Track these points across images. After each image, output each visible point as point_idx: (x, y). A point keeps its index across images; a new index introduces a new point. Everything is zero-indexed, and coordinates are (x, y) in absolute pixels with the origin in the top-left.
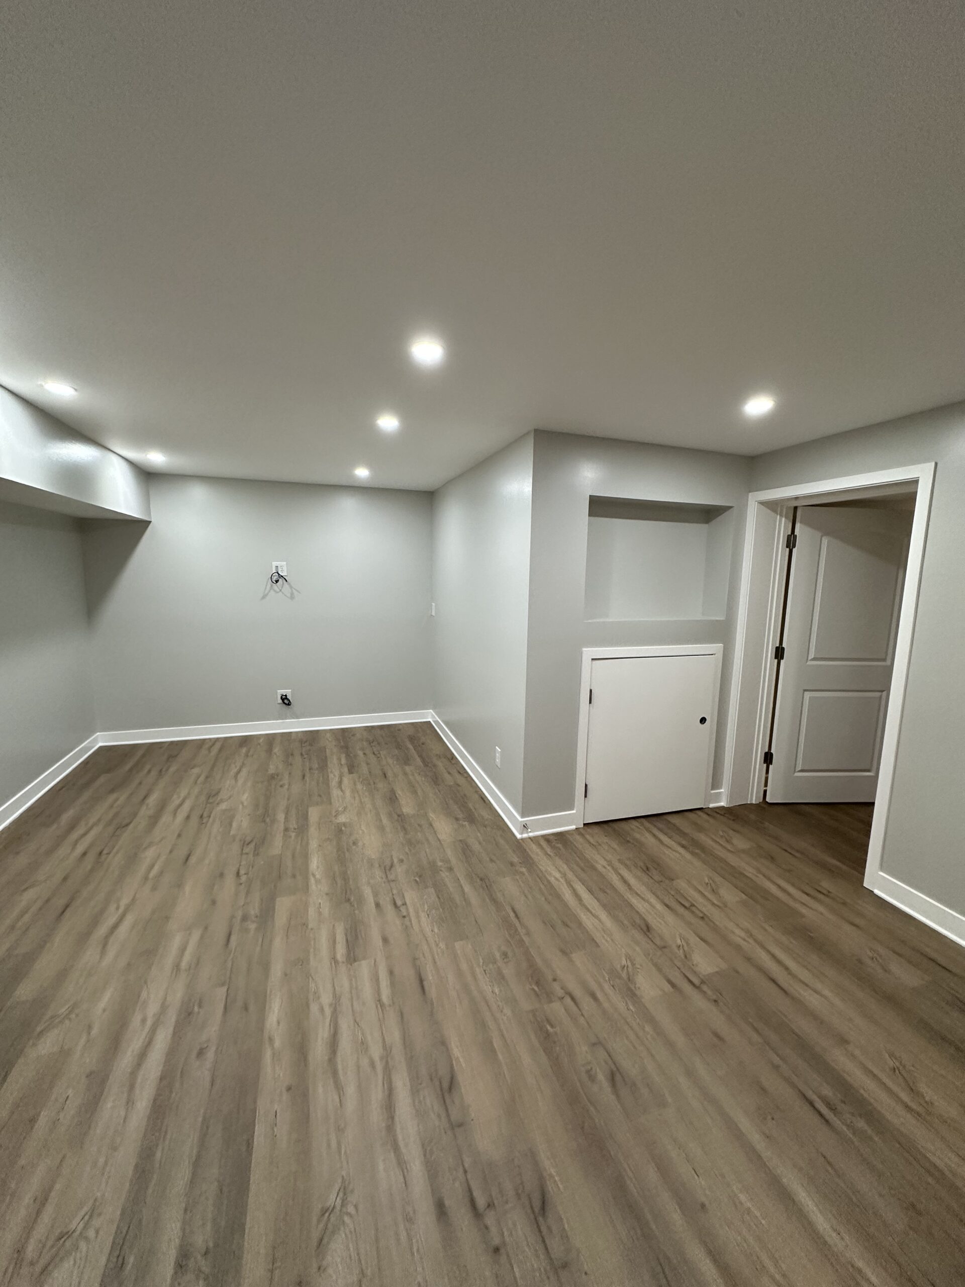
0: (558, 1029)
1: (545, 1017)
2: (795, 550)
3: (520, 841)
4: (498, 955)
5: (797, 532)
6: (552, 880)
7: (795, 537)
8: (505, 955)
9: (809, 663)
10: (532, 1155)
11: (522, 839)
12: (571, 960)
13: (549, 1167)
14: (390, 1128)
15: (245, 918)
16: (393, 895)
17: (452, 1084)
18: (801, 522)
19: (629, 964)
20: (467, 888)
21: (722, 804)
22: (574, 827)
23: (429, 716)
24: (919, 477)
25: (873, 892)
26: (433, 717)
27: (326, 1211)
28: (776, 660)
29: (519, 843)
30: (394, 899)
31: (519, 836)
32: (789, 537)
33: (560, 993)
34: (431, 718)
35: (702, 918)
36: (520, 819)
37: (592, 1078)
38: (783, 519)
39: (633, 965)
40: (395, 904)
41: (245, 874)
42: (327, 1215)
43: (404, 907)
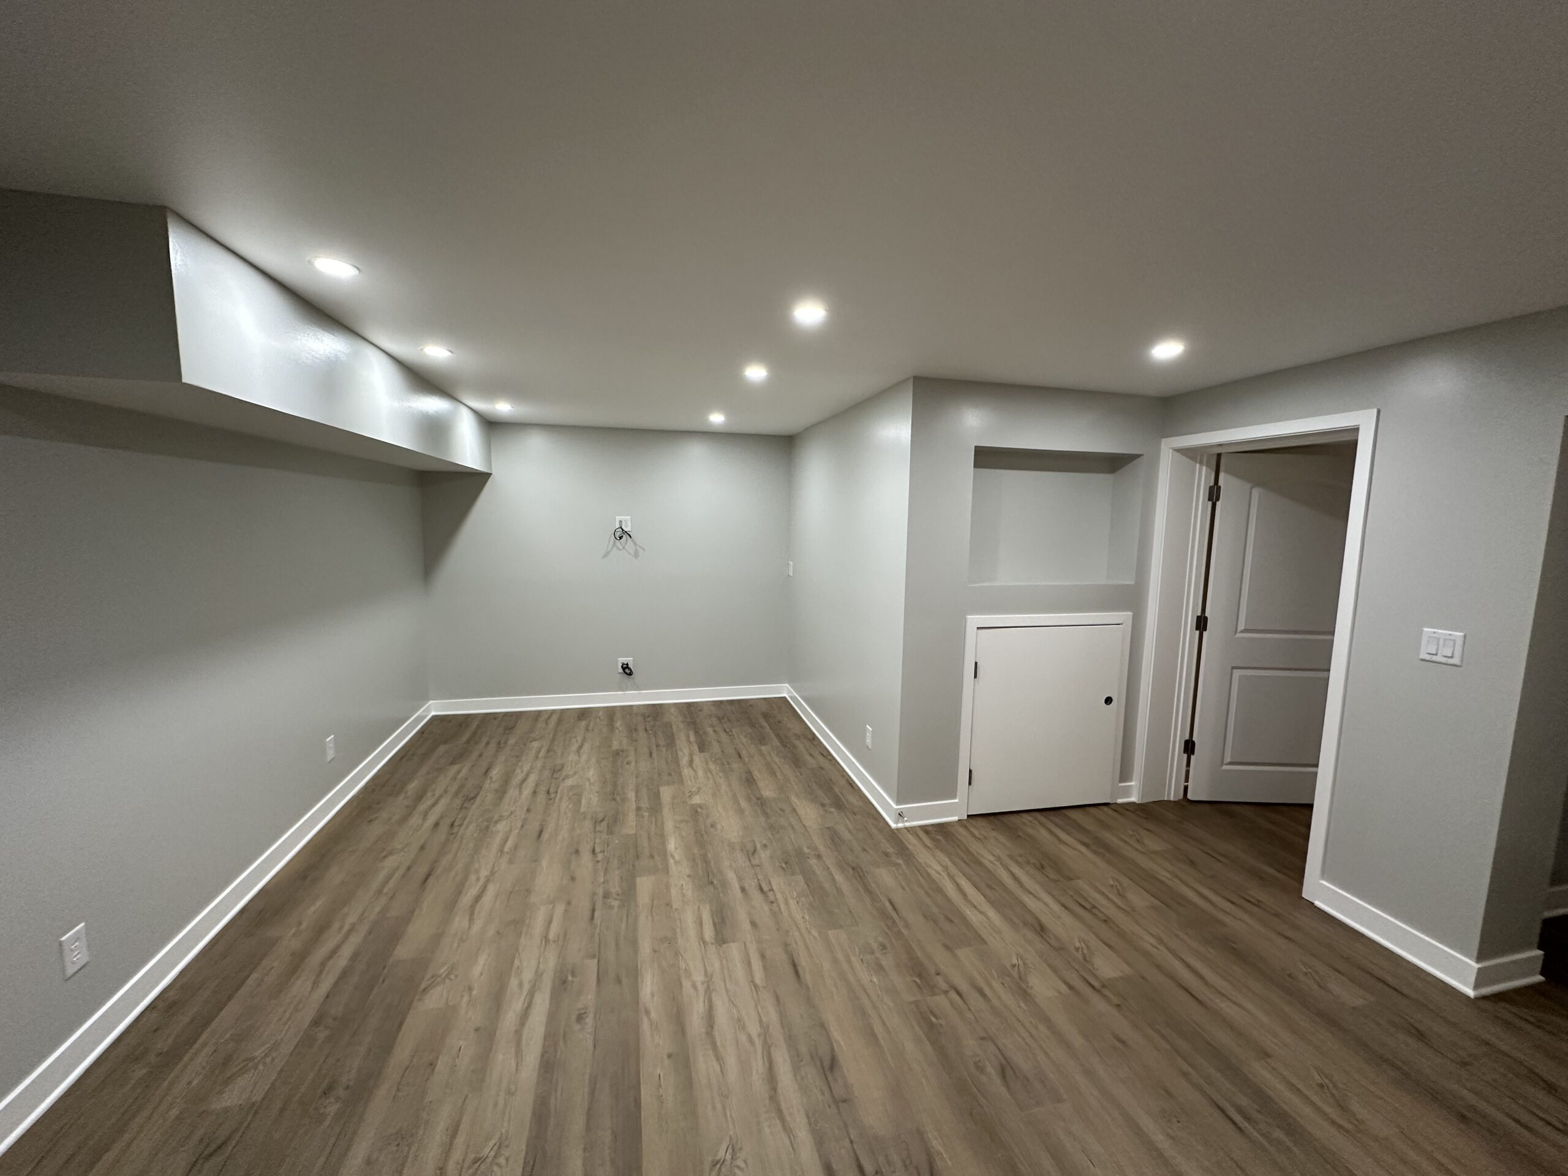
0: (943, 1022)
1: (929, 1009)
2: (1219, 504)
3: (896, 831)
4: (875, 945)
5: (1221, 483)
6: (933, 873)
7: (1219, 488)
8: (883, 947)
9: (1239, 635)
10: (920, 1134)
11: (898, 829)
12: (955, 956)
13: (936, 1144)
14: (774, 1097)
15: (606, 895)
16: (758, 880)
17: (833, 1064)
18: (1226, 472)
19: (1021, 963)
20: (839, 878)
21: (1133, 799)
22: (956, 818)
23: (784, 690)
24: (1359, 425)
25: (1313, 904)
26: (789, 692)
27: (717, 1163)
28: (1198, 632)
29: (894, 833)
30: (759, 884)
31: (893, 825)
32: (1211, 488)
33: (944, 986)
34: (787, 694)
35: (1105, 921)
36: (895, 806)
37: (981, 1069)
38: (1204, 468)
39: (1025, 964)
40: (761, 889)
41: (601, 852)
42: (718, 1166)
43: (772, 892)
